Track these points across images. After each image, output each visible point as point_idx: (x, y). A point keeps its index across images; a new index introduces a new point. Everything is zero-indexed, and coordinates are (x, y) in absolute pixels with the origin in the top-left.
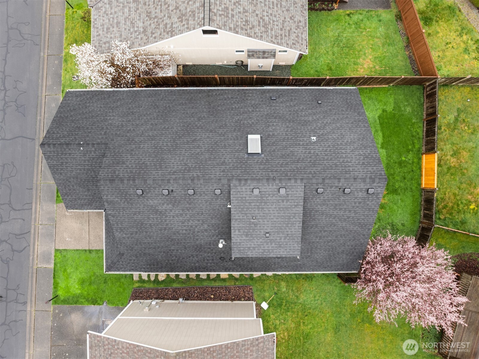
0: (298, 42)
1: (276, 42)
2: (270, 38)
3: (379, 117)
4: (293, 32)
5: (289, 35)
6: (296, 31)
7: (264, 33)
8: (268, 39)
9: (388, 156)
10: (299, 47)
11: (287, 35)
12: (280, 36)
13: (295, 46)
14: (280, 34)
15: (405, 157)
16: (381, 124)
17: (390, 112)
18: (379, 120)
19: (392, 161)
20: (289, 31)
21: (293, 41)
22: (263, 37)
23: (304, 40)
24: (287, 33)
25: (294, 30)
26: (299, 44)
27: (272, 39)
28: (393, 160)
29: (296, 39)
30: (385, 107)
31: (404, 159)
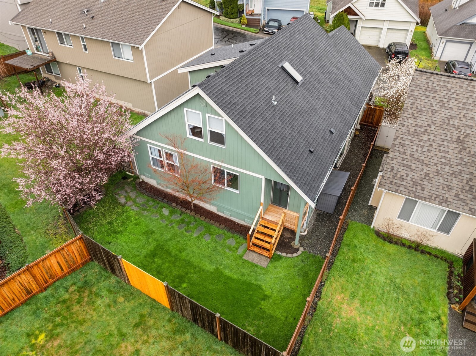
0: (394, 177)
1: (396, 143)
2: (402, 136)
3: (259, 287)
4: (408, 173)
5: (404, 165)
6: (409, 178)
7: (408, 129)
8: (400, 132)
9: (201, 270)
10: (388, 176)
11: (405, 162)
12: (403, 150)
13: (389, 170)
14: (406, 151)
15: (185, 288)
16: (250, 284)
17: (259, 304)
18: (256, 285)
19: (193, 271)
20: (409, 167)
21: (395, 169)
22: (402, 128)
23: (397, 188)
24: (407, 163)
25: (410, 176)
26: (391, 177)
27: (399, 138)
28: (191, 273)
29: (399, 176)
30: (271, 301)
31: (184, 285)
